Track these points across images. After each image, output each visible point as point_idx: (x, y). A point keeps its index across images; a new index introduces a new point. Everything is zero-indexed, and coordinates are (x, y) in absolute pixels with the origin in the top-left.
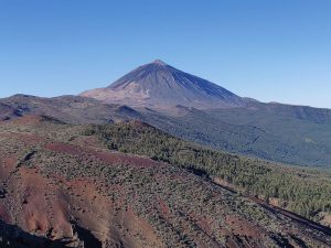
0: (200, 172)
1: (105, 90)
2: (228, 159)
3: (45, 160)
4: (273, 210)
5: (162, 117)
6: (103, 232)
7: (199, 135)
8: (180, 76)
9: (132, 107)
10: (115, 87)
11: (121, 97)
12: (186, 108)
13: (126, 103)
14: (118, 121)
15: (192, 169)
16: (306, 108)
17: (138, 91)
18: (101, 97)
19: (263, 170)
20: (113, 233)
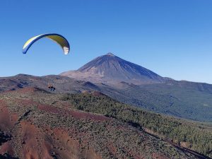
0: (136, 125)
1: (76, 71)
2: (154, 116)
3: (37, 116)
4: (183, 150)
7: (135, 101)
8: (123, 63)
9: (93, 83)
10: (82, 70)
11: (86, 76)
12: (127, 84)
13: (89, 80)
14: (84, 92)
15: (131, 123)
16: (204, 85)
17: (97, 72)
18: (73, 76)
19: (177, 124)
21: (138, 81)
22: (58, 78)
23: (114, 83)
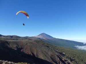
0: (48, 47)
3: (29, 44)
4: (57, 52)
6: (35, 54)
8: (46, 35)
10: (38, 36)
11: (39, 37)
12: (47, 39)
14: (38, 40)
17: (41, 36)
19: (56, 47)
21: (49, 38)
22: (34, 37)
23: (44, 38)
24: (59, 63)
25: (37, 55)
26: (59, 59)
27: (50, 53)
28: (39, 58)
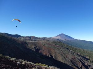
0: (68, 49)
1: (55, 37)
3: (46, 45)
4: (78, 55)
5: (63, 41)
6: (53, 56)
7: (68, 44)
9: (59, 39)
11: (57, 38)
14: (57, 41)
15: (66, 48)
16: (84, 41)
17: (60, 37)
19: (77, 49)
20: (55, 56)
21: (68, 39)
22: (51, 38)
23: (63, 39)
24: (81, 68)
25: (56, 58)
26: (81, 63)
27: (70, 56)
28: (58, 60)
